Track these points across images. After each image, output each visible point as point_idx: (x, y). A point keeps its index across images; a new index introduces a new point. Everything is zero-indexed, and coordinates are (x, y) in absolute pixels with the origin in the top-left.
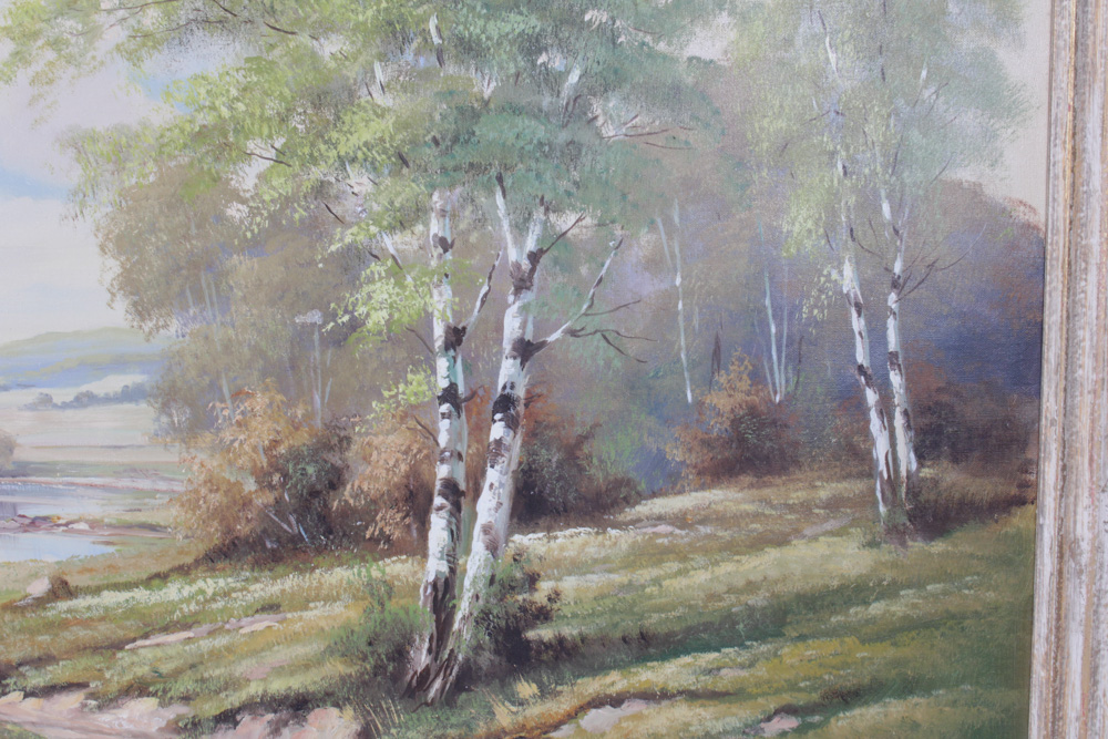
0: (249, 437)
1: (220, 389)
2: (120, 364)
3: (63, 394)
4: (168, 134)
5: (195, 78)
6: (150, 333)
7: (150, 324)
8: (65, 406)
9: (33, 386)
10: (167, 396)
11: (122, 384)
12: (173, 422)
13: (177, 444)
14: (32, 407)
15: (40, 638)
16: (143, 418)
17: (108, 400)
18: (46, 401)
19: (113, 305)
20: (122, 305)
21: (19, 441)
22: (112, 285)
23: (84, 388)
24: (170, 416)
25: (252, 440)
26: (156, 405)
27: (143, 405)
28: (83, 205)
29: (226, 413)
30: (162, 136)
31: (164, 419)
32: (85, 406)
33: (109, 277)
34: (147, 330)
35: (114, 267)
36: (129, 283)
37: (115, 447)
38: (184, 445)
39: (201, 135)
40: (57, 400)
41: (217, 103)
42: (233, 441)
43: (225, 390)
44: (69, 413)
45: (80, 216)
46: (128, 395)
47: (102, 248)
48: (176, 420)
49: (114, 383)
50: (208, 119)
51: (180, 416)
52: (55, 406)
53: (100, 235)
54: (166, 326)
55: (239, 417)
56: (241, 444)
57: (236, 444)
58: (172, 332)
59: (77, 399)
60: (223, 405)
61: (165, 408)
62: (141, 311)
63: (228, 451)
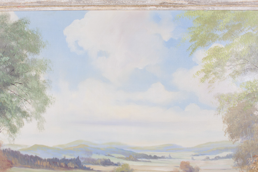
0: (256, 166)
1: (250, 155)
2: (226, 149)
3: (212, 157)
4: (241, 95)
5: (248, 82)
6: (234, 142)
7: (234, 140)
8: (212, 159)
9: (205, 155)
10: (237, 157)
11: (227, 154)
12: (238, 163)
13: (239, 168)
14: (204, 160)
16: (232, 161)
17: (223, 158)
18: (208, 158)
19: (226, 135)
20: (228, 135)
21: (200, 168)
22: (225, 131)
23: (217, 155)
24: (238, 162)
25: (257, 167)
26: (234, 159)
27: (231, 159)
28: (220, 112)
29: (251, 161)
30: (239, 95)
31: (236, 162)
32: (217, 159)
33: (225, 129)
34: (233, 141)
35: (226, 126)
36: (230, 130)
37: (224, 169)
38: (240, 169)
39: (248, 95)
40: (211, 158)
41: (253, 88)
42: (252, 168)
43: (251, 155)
44: (213, 161)
45: (219, 114)
46: (228, 157)
47: (224, 122)
48: (239, 162)
49: (225, 154)
50: (250, 92)
51: (240, 162)
52: (210, 160)
53: (223, 119)
54: (238, 140)
55: (254, 162)
56: (254, 168)
57: (253, 168)
58: (239, 142)
59: (215, 158)
60: (250, 159)
61: (237, 160)
62: (232, 137)
63: (251, 170)
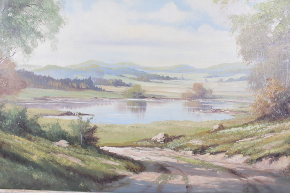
0: (270, 90)
1: (264, 78)
2: (239, 71)
3: (225, 79)
4: (254, 16)
5: (261, 3)
6: (248, 64)
7: (248, 62)
8: (226, 82)
9: (218, 77)
10: (251, 80)
11: (240, 76)
12: (252, 86)
13: (253, 91)
14: (218, 82)
15: (215, 140)
16: (245, 84)
17: (237, 80)
18: (221, 80)
19: (239, 57)
20: (241, 57)
21: (214, 90)
22: (239, 52)
23: (230, 77)
24: (251, 84)
25: (271, 91)
26: (248, 82)
27: (245, 82)
28: (233, 32)
29: (265, 84)
30: (253, 17)
31: (250, 85)
32: (230, 82)
33: (238, 50)
34: (247, 63)
35: (240, 48)
36: (243, 52)
37: (238, 92)
38: (254, 92)
39: (262, 17)
40: (224, 80)
41: (266, 9)
42: (266, 91)
43: (265, 78)
44: (227, 83)
45: (232, 35)
46: (241, 79)
47: (237, 43)
48: (253, 85)
49: (238, 76)
50: (263, 13)
51: (254, 84)
52: (223, 82)
53: (237, 40)
54: (251, 62)
55: (268, 85)
56: (268, 92)
57: (267, 92)
58: (254, 63)
59: (229, 80)
60: (264, 82)
61: (250, 83)
62: (246, 59)
63: (265, 93)
